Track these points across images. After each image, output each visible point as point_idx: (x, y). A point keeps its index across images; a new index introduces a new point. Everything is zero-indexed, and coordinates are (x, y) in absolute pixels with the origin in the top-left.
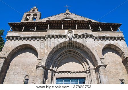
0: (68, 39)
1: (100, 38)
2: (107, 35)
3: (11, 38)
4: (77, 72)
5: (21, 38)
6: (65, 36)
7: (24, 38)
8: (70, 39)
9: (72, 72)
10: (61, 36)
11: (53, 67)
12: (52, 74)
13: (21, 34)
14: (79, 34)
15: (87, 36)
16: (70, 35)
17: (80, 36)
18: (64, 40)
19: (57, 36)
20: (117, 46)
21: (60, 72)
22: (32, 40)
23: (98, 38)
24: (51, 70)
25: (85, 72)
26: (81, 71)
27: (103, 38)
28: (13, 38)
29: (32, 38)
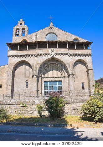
0: (51, 57)
1: (73, 55)
2: (79, 52)
3: (12, 56)
4: (57, 77)
5: (18, 56)
6: (49, 54)
7: (21, 56)
8: (53, 56)
9: (54, 78)
10: (46, 54)
11: (42, 74)
12: (42, 79)
13: (18, 52)
14: (59, 53)
15: (65, 54)
16: (53, 54)
17: (59, 54)
18: (49, 57)
19: (43, 54)
20: (85, 60)
21: (46, 78)
22: (27, 57)
23: (72, 55)
24: (41, 77)
25: (62, 77)
26: (59, 76)
27: (76, 54)
28: (13, 56)
29: (26, 56)
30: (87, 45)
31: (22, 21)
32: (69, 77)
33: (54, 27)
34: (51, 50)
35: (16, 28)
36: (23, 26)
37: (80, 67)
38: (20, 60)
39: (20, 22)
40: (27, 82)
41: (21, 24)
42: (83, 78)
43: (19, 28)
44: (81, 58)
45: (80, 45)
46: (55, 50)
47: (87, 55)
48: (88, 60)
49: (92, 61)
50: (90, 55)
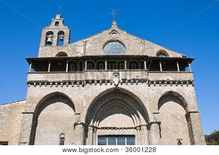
0: (113, 86)
1: (157, 82)
2: (168, 77)
3: (35, 84)
4: (124, 128)
5: (48, 83)
6: (108, 81)
7: (54, 83)
8: (117, 86)
9: (118, 128)
11: (94, 122)
12: (93, 130)
13: (47, 76)
14: (129, 78)
15: (140, 81)
16: (116, 80)
17: (129, 81)
18: (109, 86)
19: (98, 81)
20: (181, 94)
21: (103, 128)
22: (65, 86)
23: (155, 83)
24: (91, 126)
25: (135, 128)
26: (130, 126)
27: (163, 82)
28: (37, 83)
29: (64, 83)
30: (183, 63)
31: (59, 18)
32: (149, 127)
33: (118, 30)
34: (113, 72)
35: (47, 31)
36: (62, 27)
37: (171, 106)
38: (52, 92)
39: (56, 21)
40: (62, 136)
41: (57, 23)
42: (179, 131)
43: (52, 30)
44: (174, 88)
45: (170, 65)
46: (121, 73)
47: (185, 82)
48: (186, 93)
49: (195, 95)
50: (190, 82)
